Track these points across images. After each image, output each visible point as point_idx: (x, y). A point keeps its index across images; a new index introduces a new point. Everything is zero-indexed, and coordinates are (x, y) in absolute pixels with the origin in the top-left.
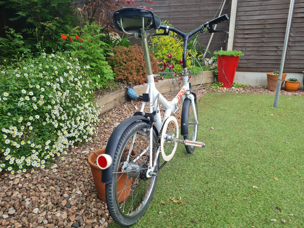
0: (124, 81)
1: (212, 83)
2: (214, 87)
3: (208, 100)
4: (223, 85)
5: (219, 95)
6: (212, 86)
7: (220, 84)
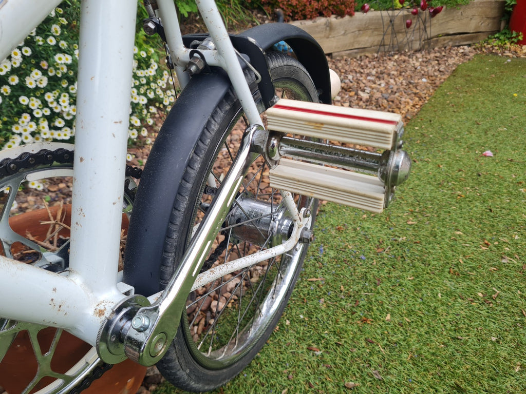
0: (267, 7)
1: (493, 33)
2: (497, 42)
3: (477, 74)
4: (521, 38)
5: (508, 63)
6: (490, 41)
7: (514, 35)
